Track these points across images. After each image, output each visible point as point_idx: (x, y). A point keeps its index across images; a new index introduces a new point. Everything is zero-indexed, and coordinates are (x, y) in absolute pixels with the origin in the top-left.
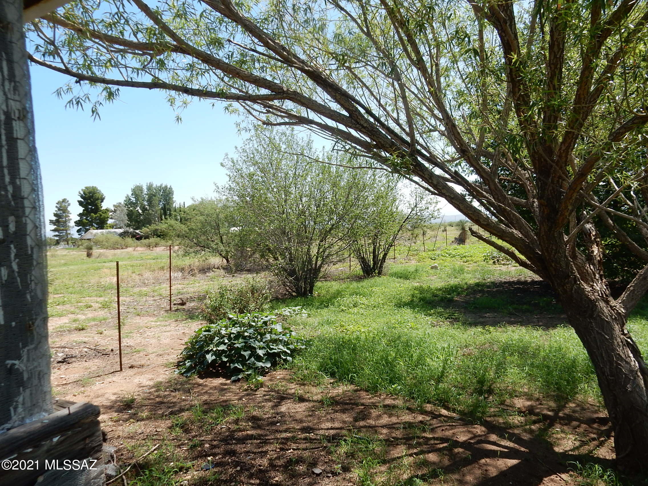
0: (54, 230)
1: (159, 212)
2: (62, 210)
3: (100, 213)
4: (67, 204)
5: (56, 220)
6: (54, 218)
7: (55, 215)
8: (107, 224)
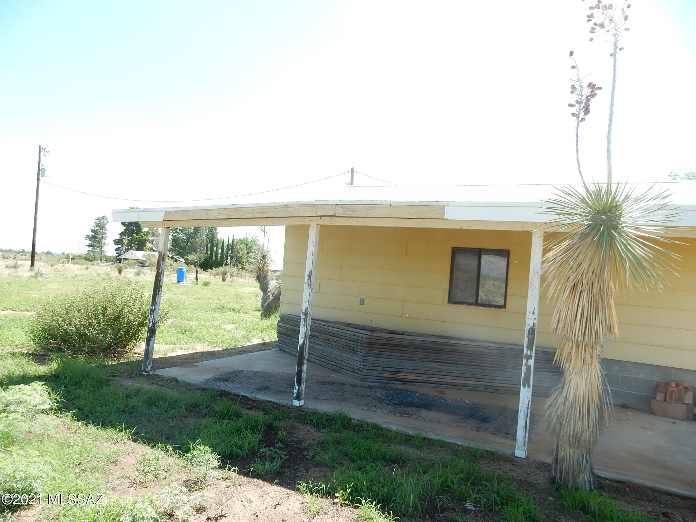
0: (90, 246)
1: (205, 242)
2: (100, 226)
3: (142, 234)
4: (105, 222)
5: (92, 236)
6: (91, 234)
7: (93, 231)
8: (146, 246)
